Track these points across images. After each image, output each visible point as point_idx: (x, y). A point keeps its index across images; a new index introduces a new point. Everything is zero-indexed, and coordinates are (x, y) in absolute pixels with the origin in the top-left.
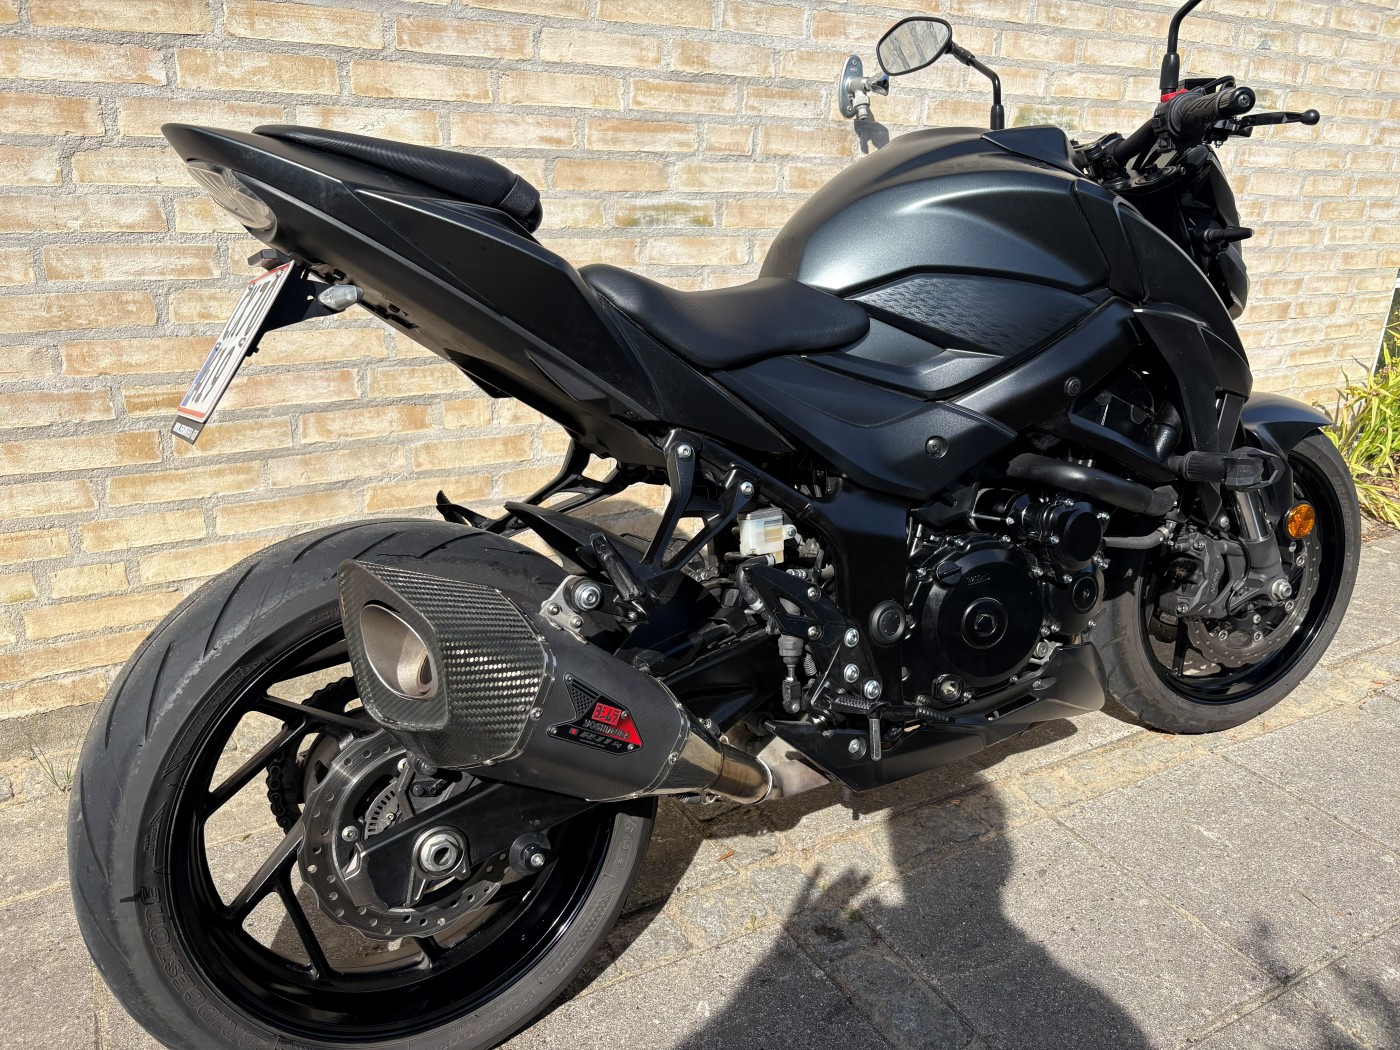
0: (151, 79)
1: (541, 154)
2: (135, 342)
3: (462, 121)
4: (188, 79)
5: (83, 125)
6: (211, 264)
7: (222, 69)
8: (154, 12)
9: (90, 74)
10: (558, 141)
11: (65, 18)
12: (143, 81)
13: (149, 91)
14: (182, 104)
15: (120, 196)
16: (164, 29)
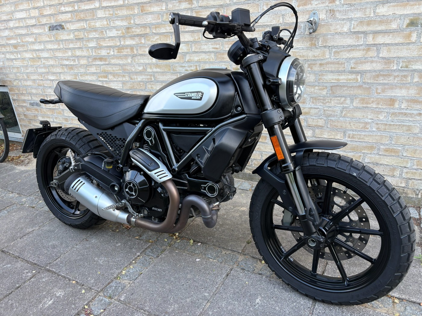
0: (142, 42)
1: (213, 52)
2: (142, 92)
3: (195, 45)
4: (148, 42)
5: (134, 52)
6: (152, 77)
7: (152, 39)
8: (142, 30)
9: (134, 43)
10: (217, 48)
11: (130, 33)
12: (141, 43)
13: (141, 45)
14: (146, 47)
15: (139, 65)
16: (143, 33)
